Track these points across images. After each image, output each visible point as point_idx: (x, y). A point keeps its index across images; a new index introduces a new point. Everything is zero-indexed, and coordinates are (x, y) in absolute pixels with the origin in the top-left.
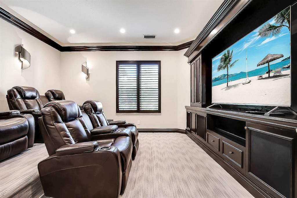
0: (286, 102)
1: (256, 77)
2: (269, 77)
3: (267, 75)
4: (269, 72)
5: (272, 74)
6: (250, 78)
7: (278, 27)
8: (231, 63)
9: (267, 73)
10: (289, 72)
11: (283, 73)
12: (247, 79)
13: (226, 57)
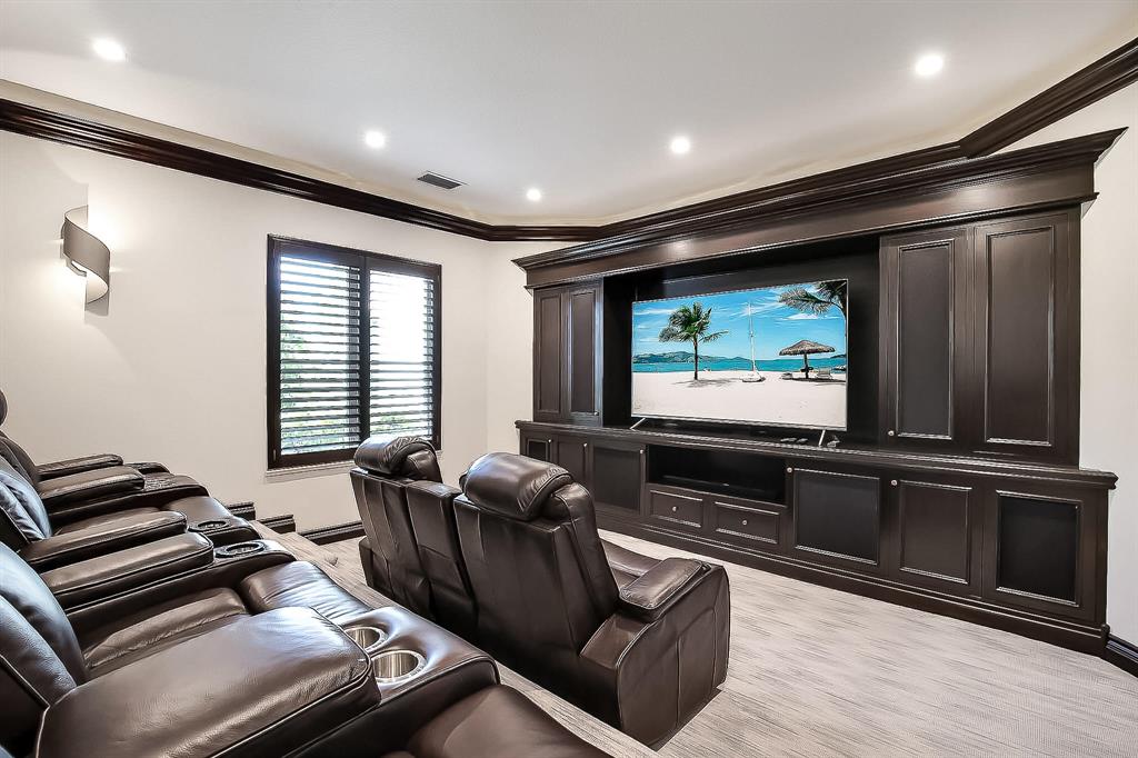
0: (840, 422)
1: (780, 374)
2: (807, 379)
3: (803, 375)
4: (806, 370)
5: (812, 375)
6: (762, 374)
7: (821, 302)
8: (707, 333)
9: (803, 371)
10: (843, 376)
11: (835, 376)
12: (756, 375)
13: (689, 317)
